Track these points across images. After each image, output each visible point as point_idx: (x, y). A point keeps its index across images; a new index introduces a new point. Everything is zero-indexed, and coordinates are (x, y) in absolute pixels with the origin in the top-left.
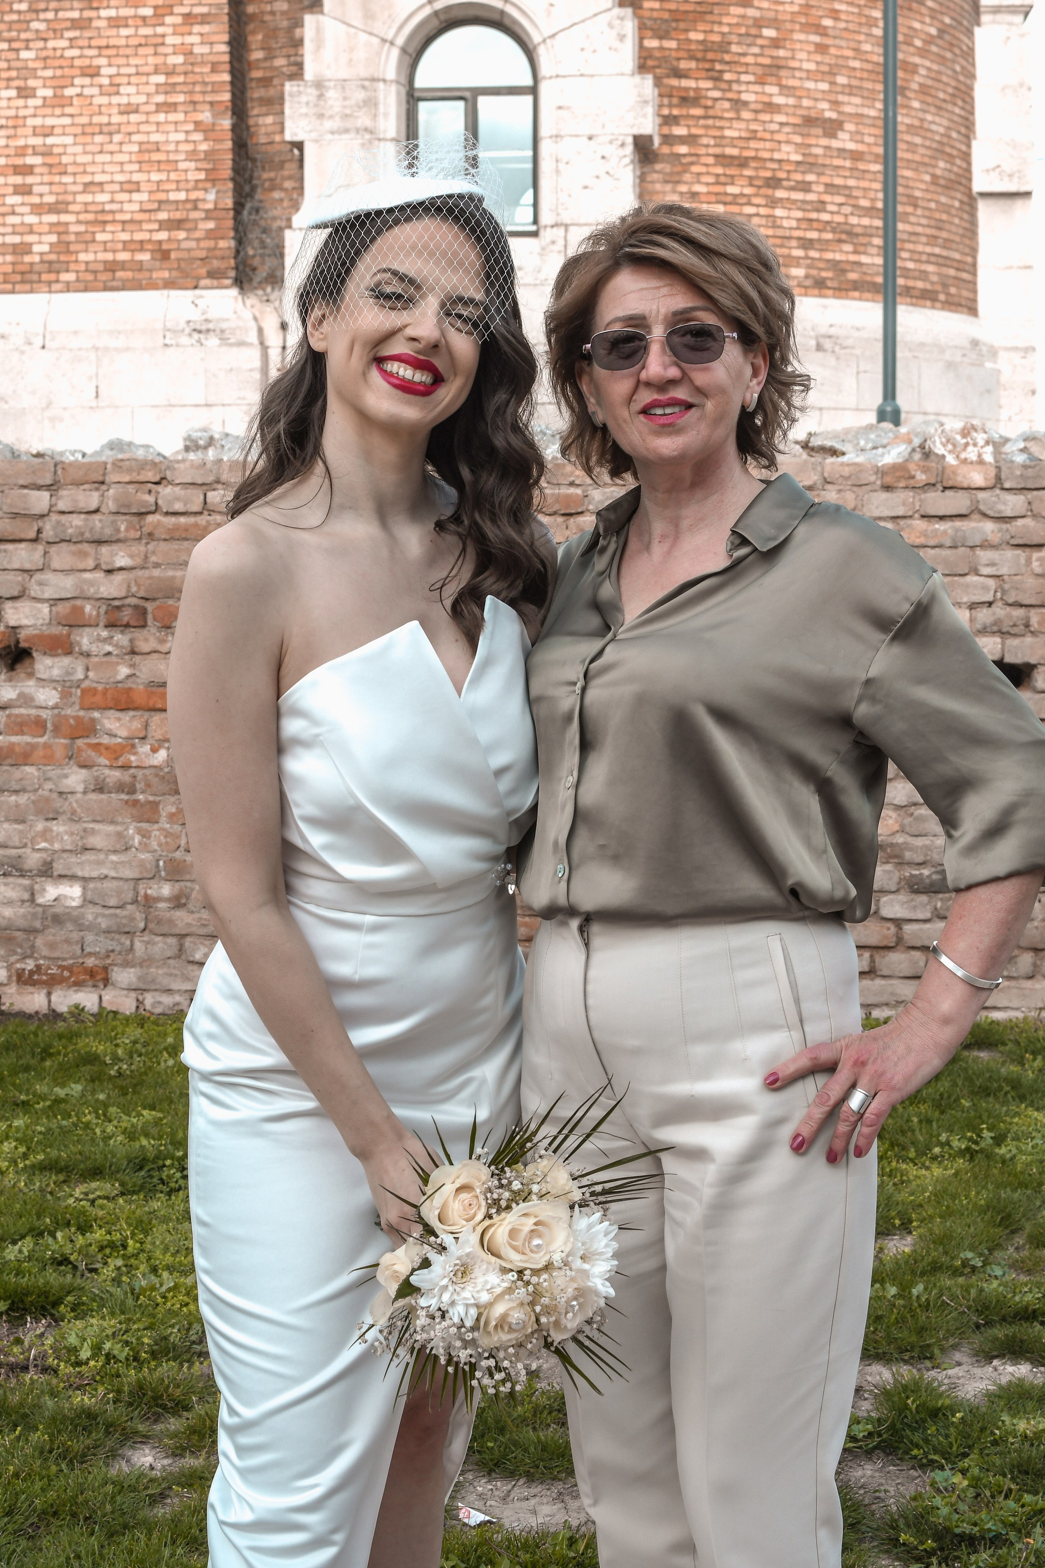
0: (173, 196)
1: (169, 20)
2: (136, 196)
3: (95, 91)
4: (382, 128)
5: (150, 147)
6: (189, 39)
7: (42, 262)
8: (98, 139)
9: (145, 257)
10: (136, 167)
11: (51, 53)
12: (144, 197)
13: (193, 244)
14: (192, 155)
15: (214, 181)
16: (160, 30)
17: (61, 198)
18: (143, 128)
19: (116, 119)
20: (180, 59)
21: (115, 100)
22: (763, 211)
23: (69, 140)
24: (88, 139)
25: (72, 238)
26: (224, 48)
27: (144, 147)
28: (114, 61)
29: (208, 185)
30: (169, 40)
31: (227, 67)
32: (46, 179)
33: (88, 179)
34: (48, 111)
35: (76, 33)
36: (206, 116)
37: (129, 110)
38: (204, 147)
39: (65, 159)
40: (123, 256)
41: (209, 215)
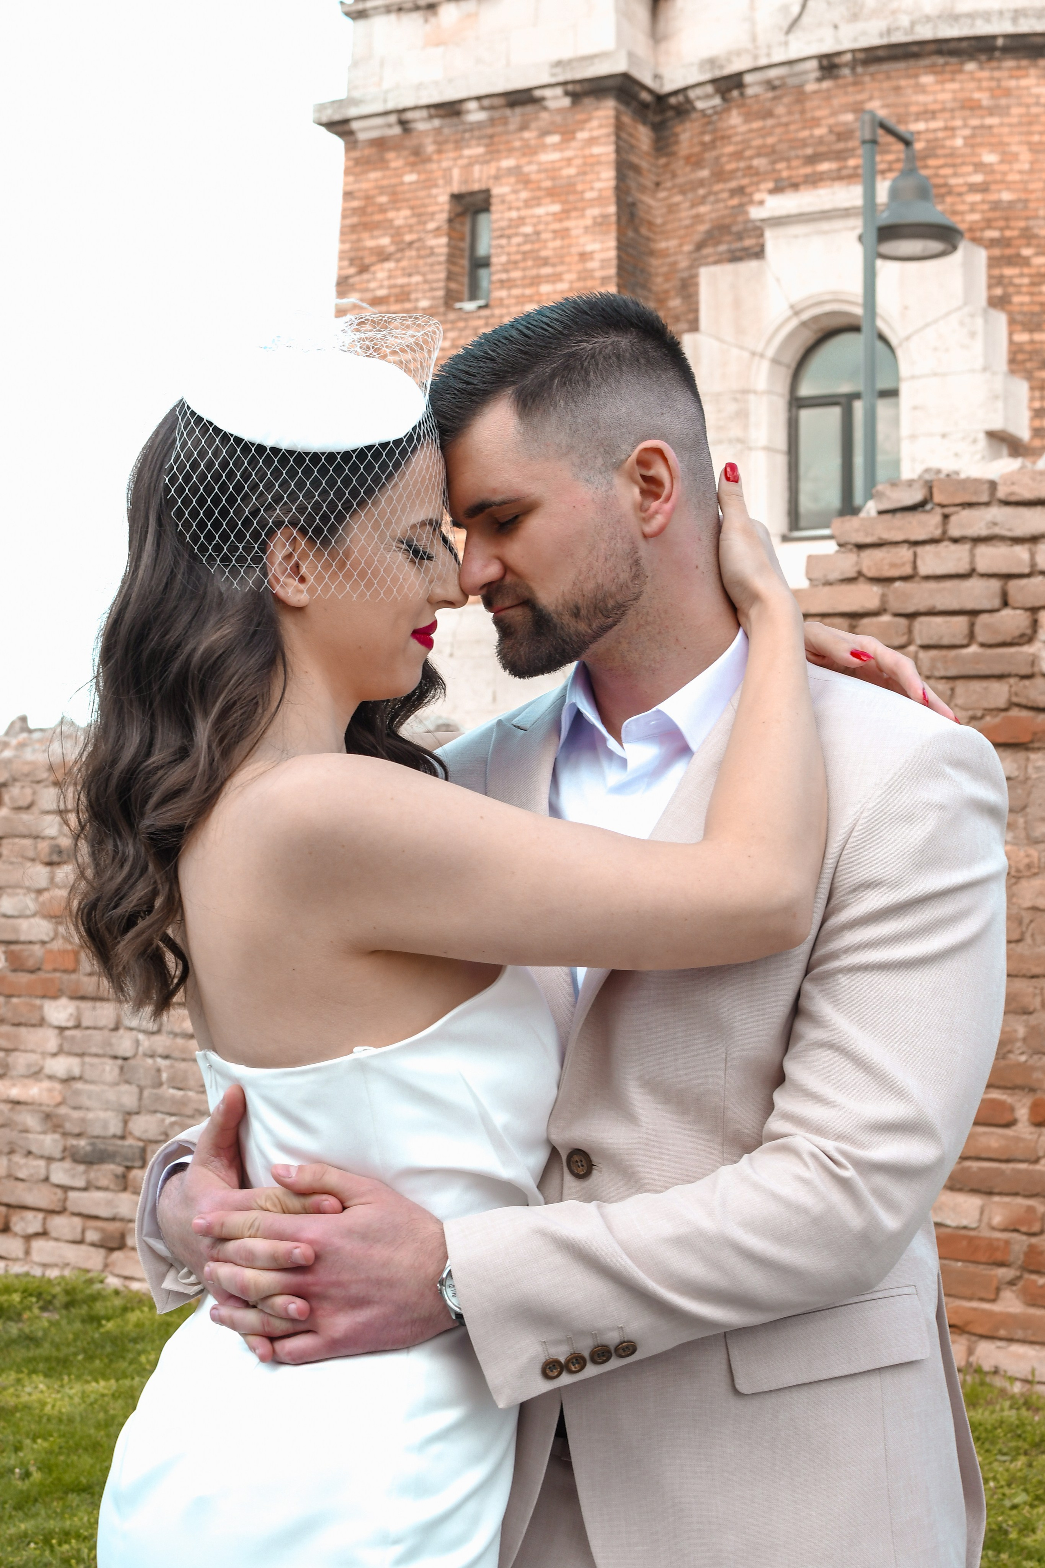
4: (754, 437)
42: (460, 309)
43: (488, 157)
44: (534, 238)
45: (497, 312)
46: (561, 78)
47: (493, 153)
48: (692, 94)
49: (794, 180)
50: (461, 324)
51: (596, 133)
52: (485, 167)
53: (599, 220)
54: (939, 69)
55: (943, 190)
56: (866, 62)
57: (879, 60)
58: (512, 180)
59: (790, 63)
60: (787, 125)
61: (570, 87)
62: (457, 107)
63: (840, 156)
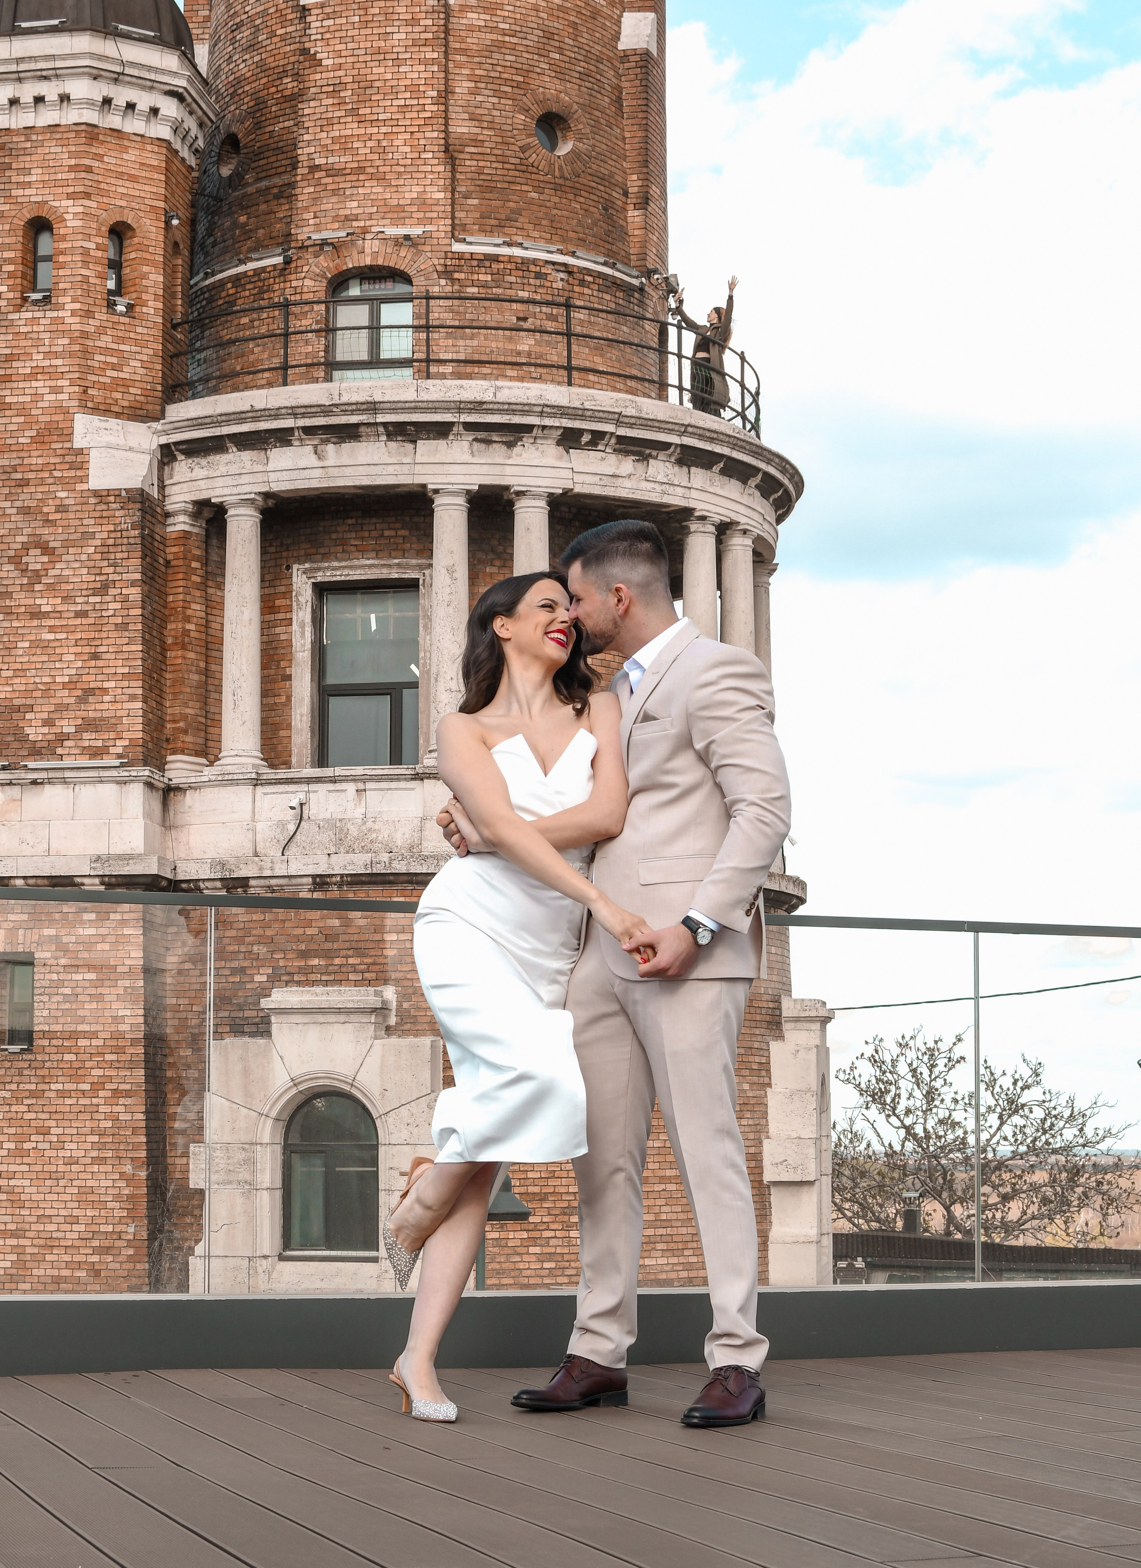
0: (103, 1228)
1: (101, 1093)
2: (75, 1227)
3: (46, 1146)
4: (259, 1180)
5: (86, 1190)
6: (116, 1109)
7: (5, 1274)
8: (48, 1183)
9: (82, 1274)
10: (76, 1205)
11: (14, 1115)
12: (82, 1228)
13: (118, 1266)
14: (117, 1198)
15: (133, 1219)
16: (95, 1101)
17: (19, 1226)
18: (81, 1176)
19: (61, 1168)
20: (109, 1124)
21: (61, 1153)
22: (559, 1234)
23: (27, 1183)
24: (41, 1183)
25: (28, 1257)
26: (142, 1116)
27: (82, 1190)
28: (61, 1123)
29: (129, 1221)
30: (102, 1109)
31: (144, 1131)
32: (9, 1211)
33: (41, 1212)
34: (12, 1160)
35: (34, 1101)
36: (128, 1168)
37: (71, 1161)
38: (126, 1192)
39: (23, 1197)
40: (65, 1273)
41: (129, 1244)
42: (6, 1050)
43: (31, 925)
44: (72, 998)
45: (39, 1057)
46: (101, 873)
47: (36, 921)
48: (202, 885)
49: (288, 969)
50: (7, 1065)
51: (126, 917)
52: (29, 932)
53: (129, 990)
54: (408, 892)
55: (411, 991)
56: (350, 884)
57: (363, 883)
58: (54, 948)
59: (290, 877)
60: (283, 921)
61: (106, 879)
62: (6, 881)
63: (328, 955)
